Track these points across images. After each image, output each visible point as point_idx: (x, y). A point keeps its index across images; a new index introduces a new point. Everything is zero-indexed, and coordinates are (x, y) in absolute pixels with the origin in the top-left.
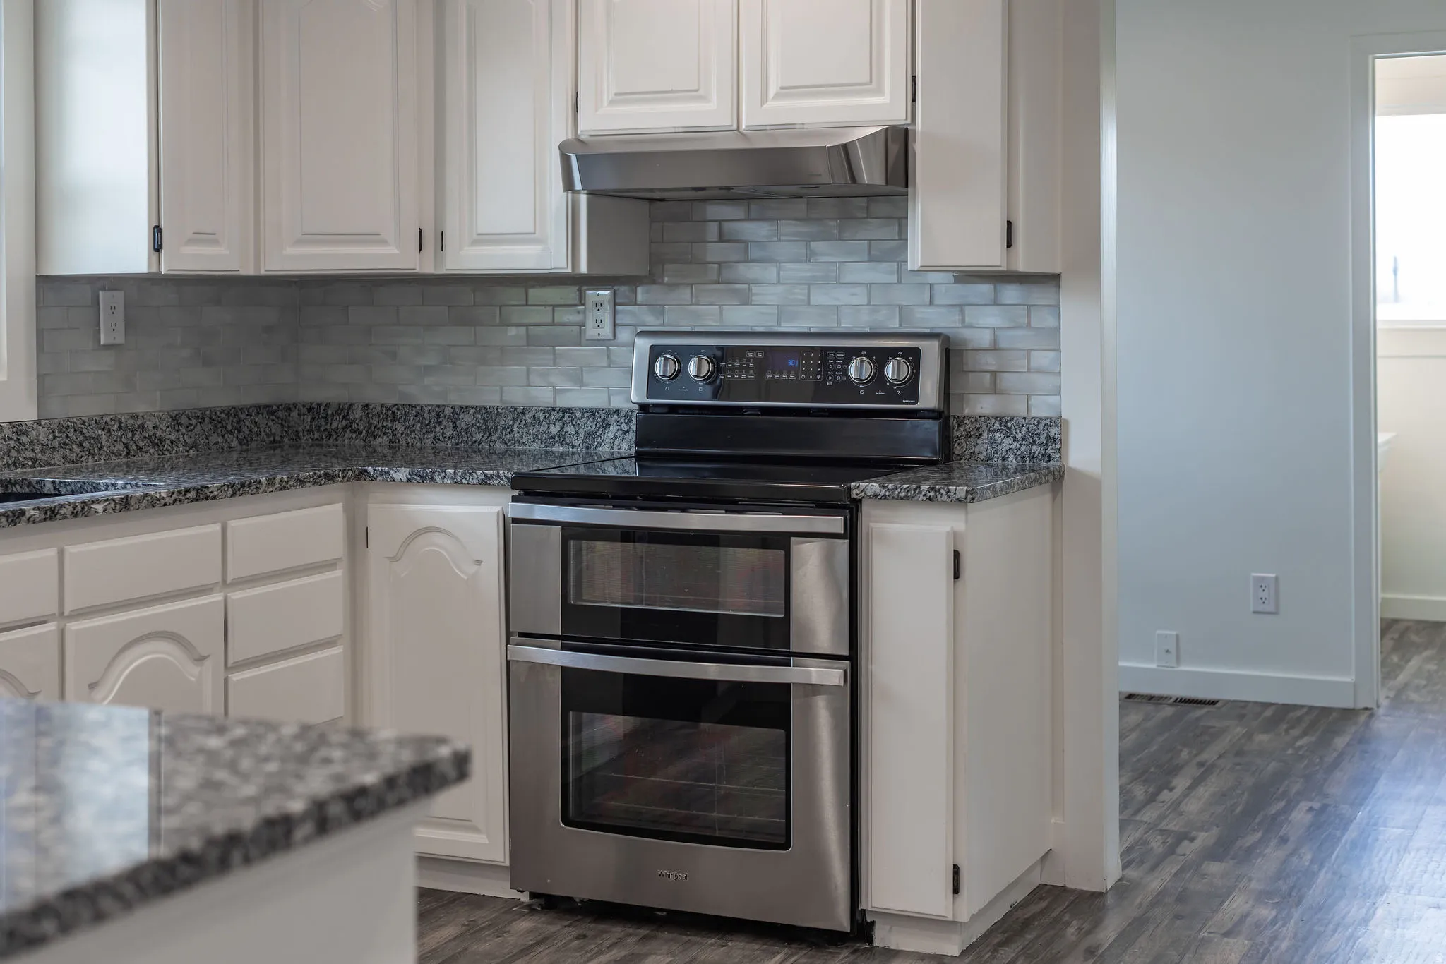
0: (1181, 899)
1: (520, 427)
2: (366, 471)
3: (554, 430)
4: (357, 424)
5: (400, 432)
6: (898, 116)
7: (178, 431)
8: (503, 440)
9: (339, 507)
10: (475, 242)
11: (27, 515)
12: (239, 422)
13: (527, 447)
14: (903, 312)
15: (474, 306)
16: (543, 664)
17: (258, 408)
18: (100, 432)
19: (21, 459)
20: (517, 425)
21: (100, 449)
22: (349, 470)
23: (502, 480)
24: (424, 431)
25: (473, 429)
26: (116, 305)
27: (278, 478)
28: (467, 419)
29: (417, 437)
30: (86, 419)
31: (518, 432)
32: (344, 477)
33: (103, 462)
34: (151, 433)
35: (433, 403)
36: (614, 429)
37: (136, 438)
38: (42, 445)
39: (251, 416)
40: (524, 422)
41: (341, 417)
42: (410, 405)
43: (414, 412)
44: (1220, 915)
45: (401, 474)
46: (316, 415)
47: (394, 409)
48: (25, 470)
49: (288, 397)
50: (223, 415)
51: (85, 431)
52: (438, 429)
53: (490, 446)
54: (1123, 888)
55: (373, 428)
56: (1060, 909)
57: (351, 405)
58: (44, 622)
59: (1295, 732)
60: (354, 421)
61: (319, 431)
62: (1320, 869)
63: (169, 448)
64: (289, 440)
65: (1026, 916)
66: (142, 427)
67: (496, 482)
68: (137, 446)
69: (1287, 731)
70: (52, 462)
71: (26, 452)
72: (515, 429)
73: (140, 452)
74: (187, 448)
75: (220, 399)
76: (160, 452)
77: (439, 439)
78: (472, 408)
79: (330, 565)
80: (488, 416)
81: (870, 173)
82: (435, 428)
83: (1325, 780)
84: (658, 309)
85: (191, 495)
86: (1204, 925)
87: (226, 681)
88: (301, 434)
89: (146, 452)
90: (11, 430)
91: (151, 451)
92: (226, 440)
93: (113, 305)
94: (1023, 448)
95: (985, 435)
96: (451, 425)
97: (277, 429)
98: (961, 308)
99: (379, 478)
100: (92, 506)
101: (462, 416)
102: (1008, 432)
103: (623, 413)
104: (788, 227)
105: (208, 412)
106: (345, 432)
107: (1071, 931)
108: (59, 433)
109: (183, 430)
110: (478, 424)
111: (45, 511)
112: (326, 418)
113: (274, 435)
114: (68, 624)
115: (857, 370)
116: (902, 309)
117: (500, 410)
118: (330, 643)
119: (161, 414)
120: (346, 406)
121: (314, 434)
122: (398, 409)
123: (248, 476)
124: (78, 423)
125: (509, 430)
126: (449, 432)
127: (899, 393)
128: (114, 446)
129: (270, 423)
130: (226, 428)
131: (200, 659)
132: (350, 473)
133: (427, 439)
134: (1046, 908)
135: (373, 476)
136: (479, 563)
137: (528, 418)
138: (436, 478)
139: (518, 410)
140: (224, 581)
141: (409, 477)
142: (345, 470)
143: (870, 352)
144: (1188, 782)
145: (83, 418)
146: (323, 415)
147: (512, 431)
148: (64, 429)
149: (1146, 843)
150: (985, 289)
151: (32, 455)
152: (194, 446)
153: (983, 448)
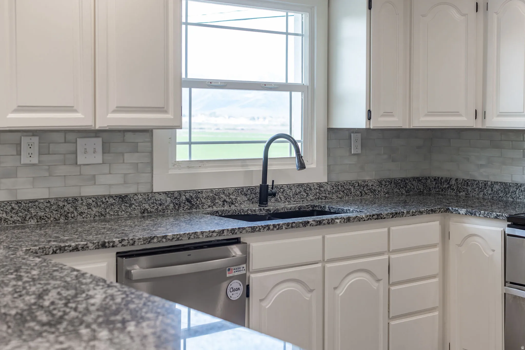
1: (519, 192)
2: (449, 209)
4: (453, 187)
5: (470, 191)
7: (381, 187)
8: (512, 197)
9: (437, 223)
10: (498, 116)
11: (310, 223)
12: (406, 184)
13: (522, 201)
15: (501, 140)
16: (519, 297)
17: (414, 179)
18: (351, 187)
19: (321, 197)
20: (518, 191)
21: (351, 194)
22: (442, 208)
23: (504, 217)
24: (479, 191)
25: (500, 191)
26: (358, 139)
27: (411, 211)
28: (497, 187)
29: (477, 193)
30: (345, 182)
31: (518, 194)
32: (440, 211)
33: (352, 198)
34: (370, 188)
35: (483, 180)
37: (365, 189)
38: (329, 191)
39: (411, 181)
40: (521, 190)
41: (447, 183)
42: (474, 180)
43: (475, 183)
45: (463, 211)
46: (437, 182)
47: (468, 181)
48: (322, 201)
49: (426, 174)
50: (399, 181)
51: (345, 186)
52: (485, 191)
53: (506, 199)
55: (459, 188)
57: (451, 179)
58: (317, 263)
60: (452, 185)
61: (438, 188)
63: (378, 193)
64: (427, 191)
66: (367, 185)
67: (501, 218)
68: (365, 192)
70: (332, 198)
71: (323, 194)
72: (517, 193)
73: (366, 195)
74: (385, 194)
75: (398, 174)
76: (374, 195)
77: (485, 195)
78: (499, 183)
79: (434, 246)
80: (506, 186)
82: (484, 190)
85: (375, 217)
87: (389, 290)
88: (431, 189)
89: (368, 195)
90: (317, 186)
91: (371, 194)
92: (400, 191)
93: (357, 139)
96: (490, 189)
97: (421, 187)
99: (454, 212)
100: (335, 220)
101: (495, 186)
105: (393, 180)
106: (448, 189)
108: (335, 187)
109: (383, 187)
110: (501, 190)
111: (317, 222)
112: (441, 183)
113: (420, 189)
114: (326, 265)
117: (511, 184)
118: (434, 277)
119: (374, 180)
120: (449, 179)
121: (436, 189)
122: (469, 181)
123: (400, 209)
124: (342, 183)
125: (514, 193)
126: (489, 192)
128: (356, 192)
129: (419, 184)
130: (400, 186)
131: (378, 281)
132: (442, 209)
133: (481, 194)
135: (452, 211)
136: (493, 251)
138: (477, 214)
139: (518, 185)
140: (389, 250)
141: (466, 213)
142: (440, 208)
145: (344, 182)
146: (440, 182)
147: (516, 193)
148: (337, 186)
151: (325, 195)
152: (388, 193)
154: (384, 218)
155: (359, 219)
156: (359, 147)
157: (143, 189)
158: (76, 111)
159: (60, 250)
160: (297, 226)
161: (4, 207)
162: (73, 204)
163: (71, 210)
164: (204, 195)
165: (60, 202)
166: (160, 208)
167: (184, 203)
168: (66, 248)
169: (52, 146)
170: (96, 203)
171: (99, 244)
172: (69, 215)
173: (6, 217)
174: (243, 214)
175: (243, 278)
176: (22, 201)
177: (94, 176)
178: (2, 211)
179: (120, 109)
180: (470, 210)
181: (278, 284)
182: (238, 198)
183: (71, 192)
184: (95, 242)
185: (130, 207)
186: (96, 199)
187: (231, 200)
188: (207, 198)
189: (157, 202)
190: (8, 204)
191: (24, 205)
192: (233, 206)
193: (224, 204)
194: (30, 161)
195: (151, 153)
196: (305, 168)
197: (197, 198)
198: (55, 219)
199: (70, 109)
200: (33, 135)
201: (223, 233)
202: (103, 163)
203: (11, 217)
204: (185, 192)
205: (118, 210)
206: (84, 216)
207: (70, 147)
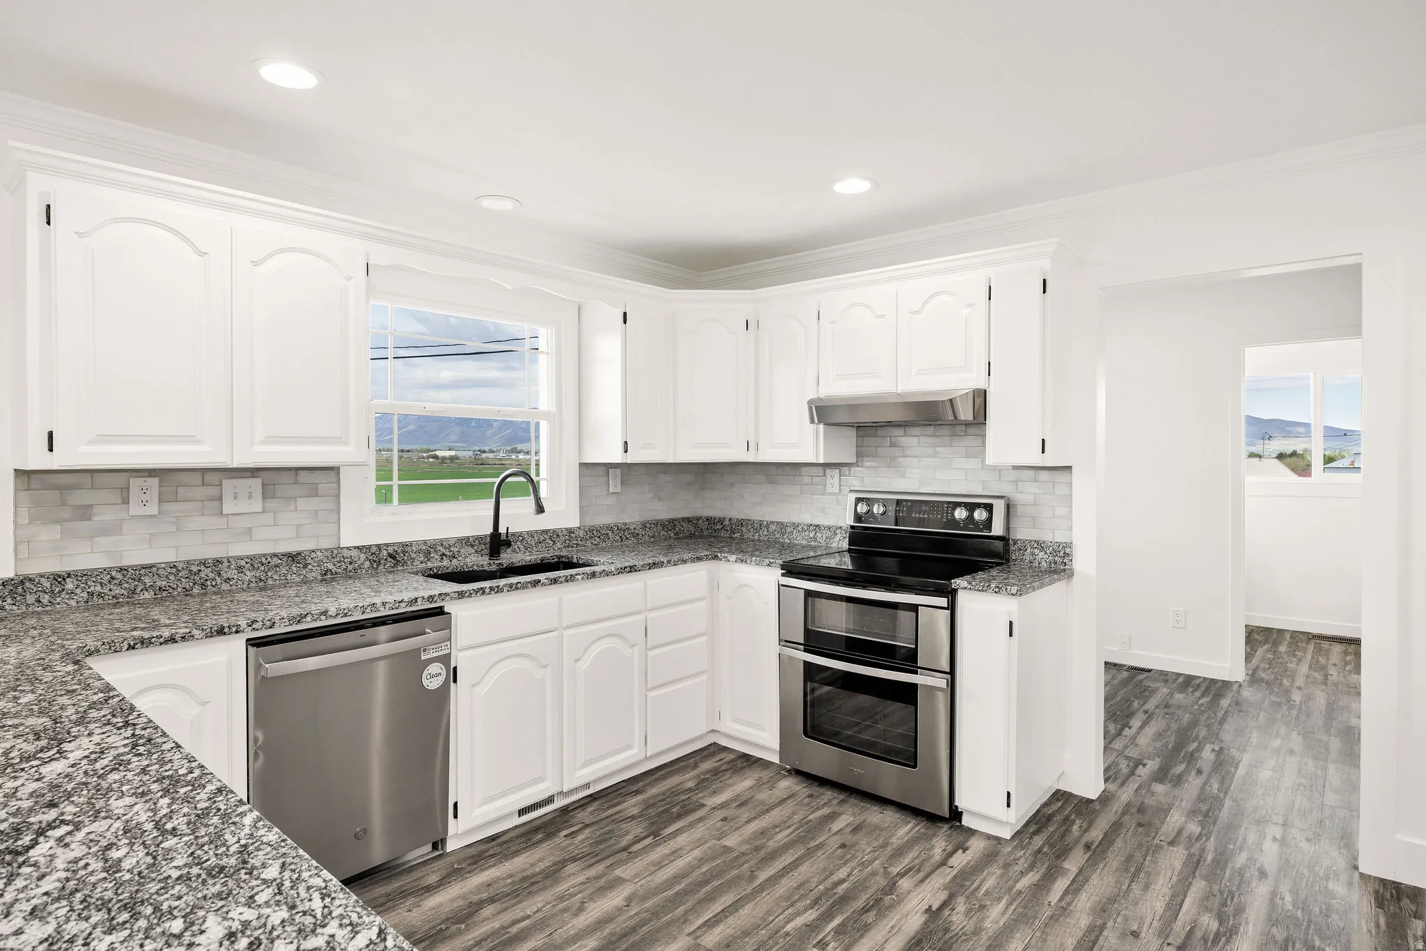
0: (1141, 810)
1: (796, 533)
2: (718, 555)
3: (812, 535)
4: (727, 527)
5: (744, 532)
6: (981, 385)
7: (645, 530)
8: (788, 538)
9: (704, 572)
10: (771, 447)
12: (674, 525)
13: (800, 542)
15: (776, 475)
16: (795, 658)
17: (683, 519)
18: (608, 531)
19: (570, 545)
20: (795, 531)
21: (608, 539)
22: (710, 555)
23: (778, 564)
24: (754, 532)
25: (776, 532)
26: (617, 475)
28: (773, 527)
29: (751, 535)
31: (795, 535)
32: (706, 559)
33: (610, 544)
34: (632, 531)
35: (758, 519)
36: (839, 536)
37: (625, 534)
38: (581, 537)
39: (680, 523)
40: (798, 530)
41: (720, 524)
42: (749, 520)
43: (750, 523)
44: (1166, 826)
45: (733, 558)
46: (710, 522)
47: (742, 521)
48: (571, 549)
49: (697, 514)
50: (667, 523)
51: (601, 531)
53: (783, 540)
54: (1105, 798)
55: (733, 530)
56: (1069, 809)
57: (724, 518)
58: (552, 631)
59: (1198, 694)
60: (725, 526)
61: (710, 530)
62: (1225, 797)
63: (640, 538)
64: (698, 533)
65: (1049, 813)
66: (628, 529)
67: (775, 565)
68: (626, 537)
69: (1192, 692)
71: (574, 541)
72: (794, 533)
73: (628, 540)
74: (650, 538)
75: (666, 515)
76: (637, 540)
77: (760, 536)
78: (775, 522)
79: (701, 599)
80: (782, 526)
81: (966, 414)
82: (759, 531)
83: (1220, 729)
84: (858, 479)
85: (627, 569)
86: (1157, 833)
87: (646, 655)
88: (703, 531)
89: (630, 540)
90: (567, 531)
91: (633, 539)
92: (668, 534)
93: (615, 474)
94: (1050, 558)
95: (1029, 550)
96: (766, 530)
97: (692, 529)
98: (1016, 482)
99: (723, 559)
100: (576, 577)
101: (771, 526)
102: (1042, 549)
103: (843, 529)
104: (925, 440)
105: (660, 521)
106: (722, 530)
107: (1075, 827)
108: (589, 532)
109: (648, 530)
110: (778, 530)
111: (551, 580)
113: (691, 531)
114: (564, 632)
115: (960, 514)
116: (983, 482)
117: (787, 524)
118: (700, 635)
119: (637, 523)
120: (722, 519)
121: (708, 531)
122: (744, 521)
123: (661, 558)
124: (598, 527)
125: (791, 534)
126: (765, 533)
127: (981, 527)
128: (615, 538)
129: (689, 526)
130: (668, 528)
131: (632, 646)
133: (756, 536)
134: (1061, 807)
135: (720, 558)
136: (766, 604)
137: (801, 528)
138: (748, 561)
139: (795, 524)
140: (646, 609)
141: (736, 560)
142: (708, 555)
143: (966, 505)
144: (1140, 724)
145: (601, 526)
146: (713, 523)
148: (591, 531)
149: (1117, 764)
150: (1031, 473)
151: (576, 542)
152: (653, 537)
153: (1028, 557)
154: (639, 570)
155: (607, 574)
156: (619, 485)
157: (326, 543)
158: (199, 442)
159: (142, 643)
160: (524, 586)
161: (98, 577)
162: (214, 567)
163: (212, 575)
164: (414, 549)
165: (193, 566)
166: (350, 567)
167: (386, 560)
168: (153, 640)
169: (180, 490)
170: (252, 565)
171: (213, 631)
172: (209, 583)
173: (102, 591)
174: (467, 570)
175: (445, 659)
176: (129, 567)
177: (250, 529)
178: (94, 582)
179: (271, 440)
180: (740, 556)
181: (498, 662)
182: (462, 550)
183: (211, 553)
184: (205, 628)
185: (304, 568)
186: (252, 560)
187: (451, 553)
188: (419, 551)
189: (346, 561)
190: (105, 572)
191: (133, 572)
192: (455, 560)
193: (442, 559)
194: (144, 512)
195: (338, 496)
196: (544, 511)
197: (404, 552)
198: (184, 590)
199: (191, 439)
200: (150, 476)
201: (416, 601)
202: (264, 511)
203: (110, 590)
204: (387, 545)
205: (286, 572)
206: (231, 583)
207: (213, 491)
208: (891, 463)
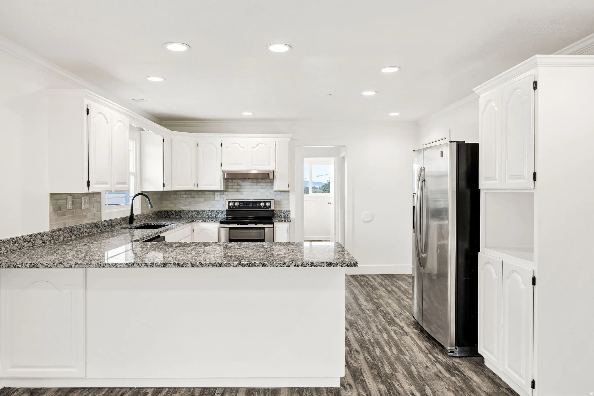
3: (210, 214)
5: (182, 215)
6: (272, 169)
10: (204, 185)
14: (267, 196)
15: (194, 195)
18: (147, 216)
20: (203, 213)
24: (186, 214)
29: (185, 216)
35: (188, 210)
36: (220, 214)
41: (170, 213)
43: (184, 212)
45: (200, 221)
47: (181, 211)
52: (189, 214)
55: (177, 214)
57: (172, 211)
60: (173, 213)
66: (150, 215)
67: (217, 222)
77: (189, 216)
78: (195, 211)
84: (228, 195)
94: (284, 215)
95: (279, 213)
96: (191, 213)
98: (278, 195)
101: (193, 212)
102: (282, 213)
103: (223, 211)
104: (249, 184)
108: (143, 216)
115: (262, 204)
127: (268, 207)
135: (195, 221)
136: (214, 234)
137: (205, 212)
138: (206, 221)
143: (263, 202)
146: (167, 212)
151: (141, 220)
153: (279, 215)
169: (75, 200)
177: (86, 214)
187: (121, 223)
189: (104, 225)
193: (119, 225)
194: (70, 208)
195: (101, 202)
197: (113, 223)
202: (89, 208)
207: (80, 201)
208: (238, 190)
